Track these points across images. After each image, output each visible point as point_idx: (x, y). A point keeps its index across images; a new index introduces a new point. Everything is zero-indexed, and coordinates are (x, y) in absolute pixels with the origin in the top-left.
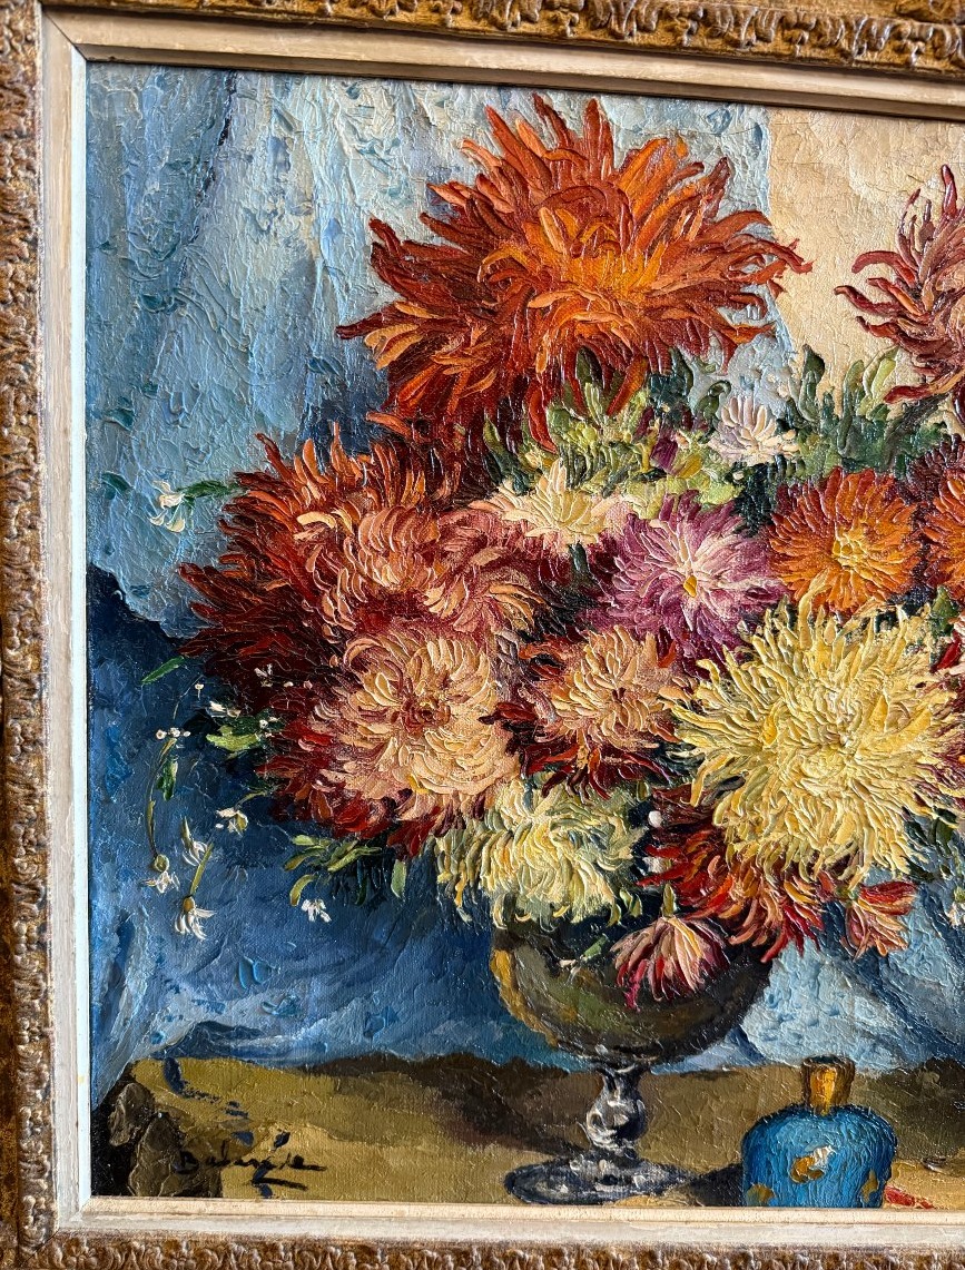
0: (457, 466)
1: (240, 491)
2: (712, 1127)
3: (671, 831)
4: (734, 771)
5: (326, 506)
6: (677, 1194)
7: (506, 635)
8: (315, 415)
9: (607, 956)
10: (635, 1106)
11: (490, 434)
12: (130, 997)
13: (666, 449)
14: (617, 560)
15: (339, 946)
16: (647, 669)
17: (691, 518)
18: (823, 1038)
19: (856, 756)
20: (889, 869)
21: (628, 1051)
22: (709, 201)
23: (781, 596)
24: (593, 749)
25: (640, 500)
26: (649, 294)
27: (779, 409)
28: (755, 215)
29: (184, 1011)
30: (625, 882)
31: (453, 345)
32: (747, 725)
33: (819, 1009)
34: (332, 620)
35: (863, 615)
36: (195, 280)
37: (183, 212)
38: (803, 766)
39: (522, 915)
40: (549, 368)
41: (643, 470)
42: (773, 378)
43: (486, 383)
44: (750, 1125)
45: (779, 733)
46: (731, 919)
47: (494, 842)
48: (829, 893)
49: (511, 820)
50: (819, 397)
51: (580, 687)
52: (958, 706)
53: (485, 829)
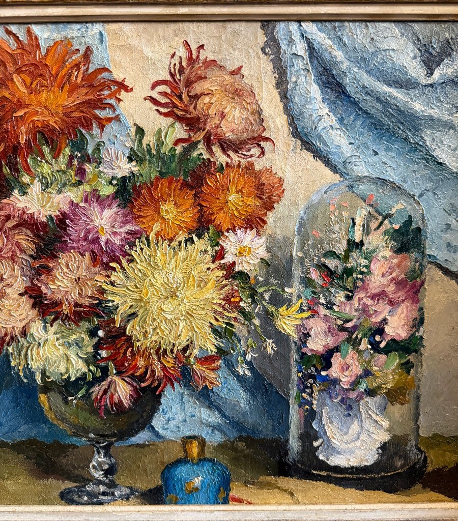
2: (146, 469)
3: (108, 339)
4: (133, 311)
6: (135, 500)
7: (24, 257)
9: (88, 395)
10: (110, 460)
11: (6, 170)
13: (81, 172)
14: (68, 221)
16: (88, 269)
17: (97, 201)
18: (189, 428)
19: (184, 301)
20: (207, 350)
21: (103, 436)
22: (84, 65)
23: (142, 233)
24: (70, 305)
25: (74, 195)
26: (64, 107)
27: (127, 153)
28: (106, 69)
30: (92, 362)
32: (136, 290)
33: (185, 414)
35: (178, 240)
38: (162, 306)
39: (49, 379)
40: (26, 140)
41: (73, 182)
42: (122, 138)
43: (1, 149)
44: (162, 468)
45: (150, 293)
46: (140, 375)
47: (33, 347)
48: (182, 362)
49: (38, 338)
50: (144, 146)
51: (60, 278)
52: (227, 277)
53: (28, 342)
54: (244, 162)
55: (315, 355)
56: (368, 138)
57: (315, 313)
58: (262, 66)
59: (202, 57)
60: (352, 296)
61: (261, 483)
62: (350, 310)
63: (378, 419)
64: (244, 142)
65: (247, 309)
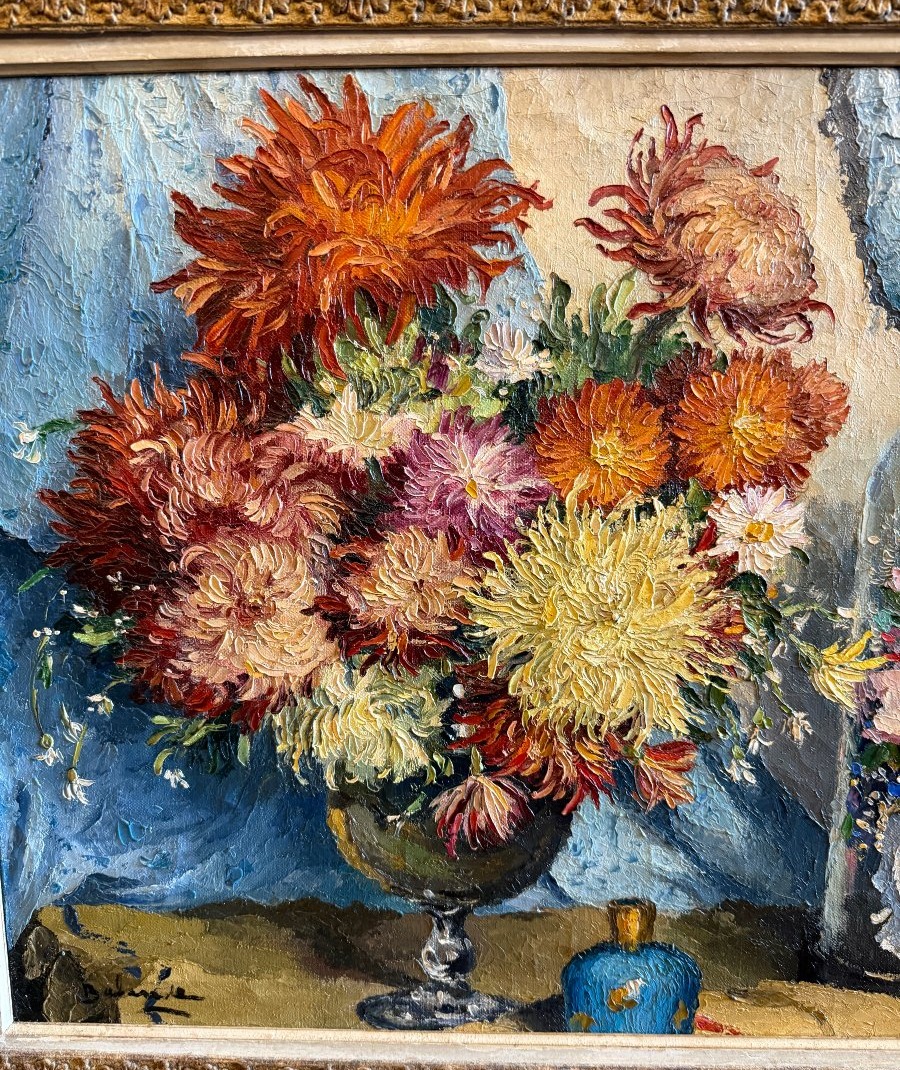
0: (263, 395)
1: (82, 427)
2: (533, 961)
3: (472, 702)
4: (523, 648)
5: (154, 435)
6: (507, 1021)
7: (317, 538)
8: (138, 359)
9: (426, 812)
10: (463, 943)
11: (288, 366)
12: (31, 854)
13: (439, 372)
14: (407, 470)
15: (198, 808)
16: (441, 563)
17: (466, 430)
18: (625, 883)
19: (628, 630)
20: (669, 730)
21: (452, 895)
22: (457, 154)
23: (550, 494)
24: (401, 633)
25: (422, 417)
26: (413, 238)
27: (533, 332)
28: (499, 162)
29: (76, 866)
30: (437, 746)
31: (248, 291)
32: (531, 607)
33: (619, 856)
34: (167, 531)
35: (623, 507)
36: (33, 254)
37: (19, 198)
38: (582, 641)
39: (351, 777)
40: (331, 306)
41: (422, 391)
42: (525, 304)
43: (280, 323)
44: (567, 960)
45: (559, 613)
46: (532, 776)
47: (323, 716)
48: (616, 752)
49: (335, 697)
50: (568, 318)
51: (385, 580)
52: (718, 584)
53: (314, 705)
54: (769, 351)
55: (888, 745)
57: (895, 660)
58: (818, 158)
59: (696, 140)
61: (761, 993)
64: (773, 311)
65: (758, 651)
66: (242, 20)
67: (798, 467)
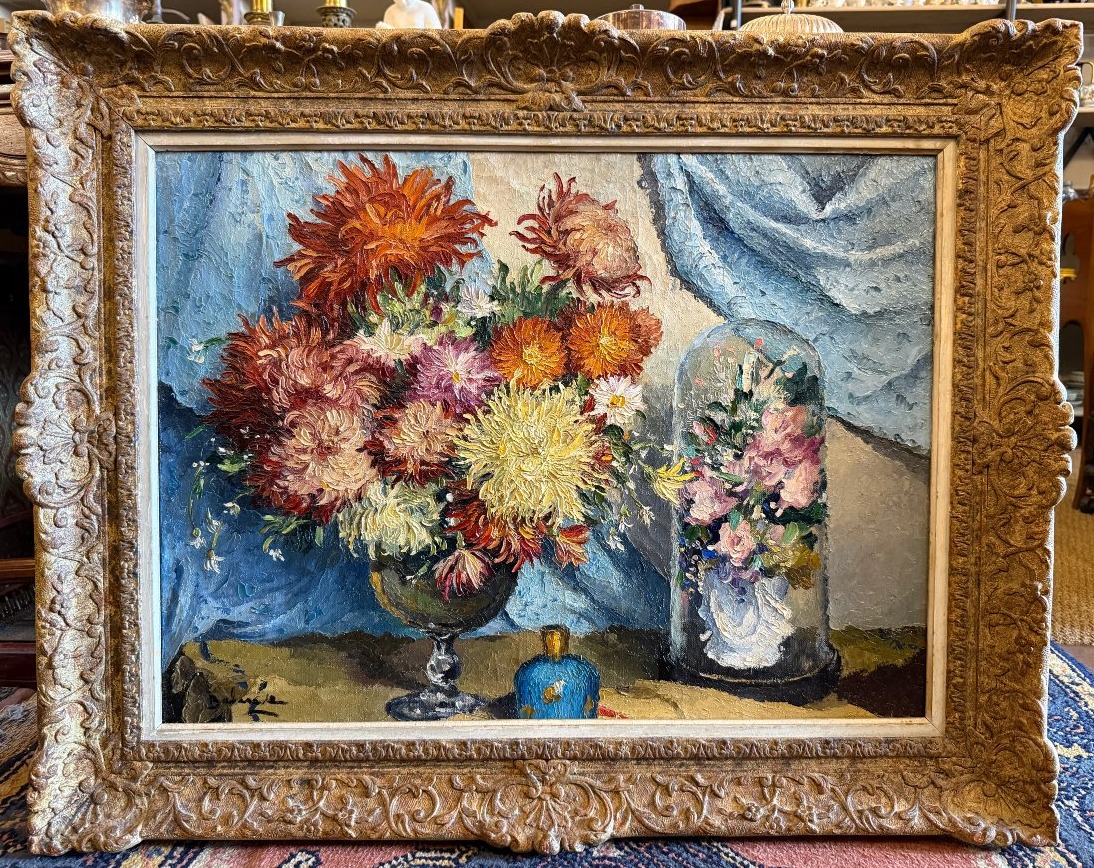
0: (336, 324)
1: (230, 342)
2: (496, 669)
3: (458, 504)
4: (487, 470)
5: (272, 347)
6: (481, 712)
7: (367, 406)
8: (265, 304)
9: (430, 573)
10: (453, 658)
11: (351, 308)
12: (182, 607)
13: (437, 311)
14: (418, 366)
15: (289, 574)
16: (439, 420)
17: (453, 344)
18: (550, 615)
19: (548, 459)
20: (573, 519)
21: (446, 625)
22: (445, 196)
23: (501, 380)
24: (415, 462)
25: (429, 337)
26: (421, 240)
27: (489, 291)
28: (468, 201)
29: (211, 614)
30: (437, 531)
31: (330, 267)
32: (491, 446)
33: (546, 597)
34: (277, 402)
35: (542, 387)
36: (207, 245)
37: (200, 215)
38: (522, 466)
39: (384, 552)
40: (376, 276)
41: (427, 322)
42: (484, 276)
43: (347, 285)
44: (516, 668)
45: (508, 449)
46: (494, 549)
47: (368, 514)
48: (543, 533)
49: (376, 502)
50: (508, 284)
51: (406, 431)
52: (597, 431)
53: (363, 507)
54: (617, 302)
55: (700, 526)
56: (755, 277)
57: (700, 475)
58: (638, 200)
59: (573, 191)
60: (742, 454)
61: (637, 689)
62: (740, 471)
63: (777, 606)
64: (617, 281)
65: (621, 470)
66: (329, 126)
67: (636, 365)
